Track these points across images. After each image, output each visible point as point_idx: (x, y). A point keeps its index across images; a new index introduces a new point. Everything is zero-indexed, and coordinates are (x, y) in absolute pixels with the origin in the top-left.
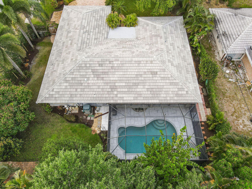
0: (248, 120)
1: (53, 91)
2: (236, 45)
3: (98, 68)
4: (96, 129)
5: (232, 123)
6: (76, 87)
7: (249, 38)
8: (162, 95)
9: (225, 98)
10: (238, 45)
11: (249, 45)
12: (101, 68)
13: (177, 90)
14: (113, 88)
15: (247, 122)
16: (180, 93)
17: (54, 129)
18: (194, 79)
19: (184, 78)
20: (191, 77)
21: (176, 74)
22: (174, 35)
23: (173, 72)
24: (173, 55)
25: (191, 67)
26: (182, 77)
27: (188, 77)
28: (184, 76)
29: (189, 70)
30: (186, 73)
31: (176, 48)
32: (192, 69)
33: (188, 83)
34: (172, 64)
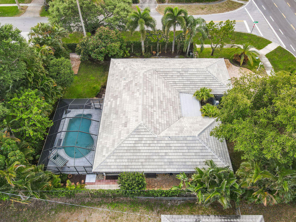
13: (108, 146)
14: (116, 98)
16: (105, 150)
17: (99, 77)
18: (121, 167)
19: (121, 154)
20: (124, 164)
21: (125, 145)
22: (187, 151)
23: (126, 142)
24: (151, 145)
25: (138, 167)
26: (122, 151)
27: (124, 160)
28: (124, 154)
29: (133, 164)
30: (127, 157)
31: (164, 151)
32: (136, 167)
33: (115, 157)
34: (137, 142)
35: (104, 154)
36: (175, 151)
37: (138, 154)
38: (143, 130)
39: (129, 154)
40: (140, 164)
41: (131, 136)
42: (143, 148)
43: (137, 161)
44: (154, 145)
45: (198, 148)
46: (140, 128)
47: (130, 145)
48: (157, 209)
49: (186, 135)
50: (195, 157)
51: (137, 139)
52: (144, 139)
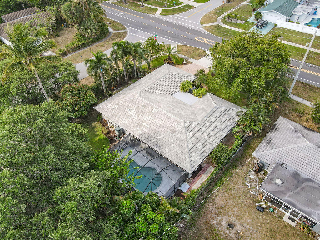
0: (228, 222)
1: (107, 106)
2: (269, 154)
3: (142, 107)
5: (210, 214)
6: (120, 111)
7: (288, 156)
8: (166, 149)
9: (225, 193)
10: (271, 155)
11: (283, 161)
12: (143, 108)
13: (179, 152)
14: (140, 125)
15: (225, 222)
16: (180, 155)
18: (202, 155)
19: (194, 148)
20: (202, 152)
21: (189, 141)
22: (221, 117)
23: (188, 139)
24: (202, 129)
25: (210, 146)
26: (192, 146)
27: (199, 150)
28: (195, 147)
29: (206, 147)
30: (199, 147)
31: (212, 126)
32: (209, 148)
33: (193, 153)
34: (194, 134)
35: (184, 158)
36: (216, 122)
37: (202, 140)
38: (189, 124)
39: (198, 144)
40: (209, 144)
41: (187, 133)
42: (201, 134)
43: (205, 144)
44: (203, 128)
45: (223, 111)
46: (186, 124)
47: (192, 139)
48: (238, 163)
49: (212, 109)
50: (227, 117)
51: (192, 132)
52: (195, 129)
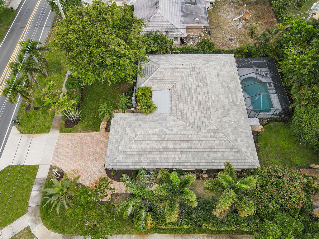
3: (220, 112)
4: (259, 128)
